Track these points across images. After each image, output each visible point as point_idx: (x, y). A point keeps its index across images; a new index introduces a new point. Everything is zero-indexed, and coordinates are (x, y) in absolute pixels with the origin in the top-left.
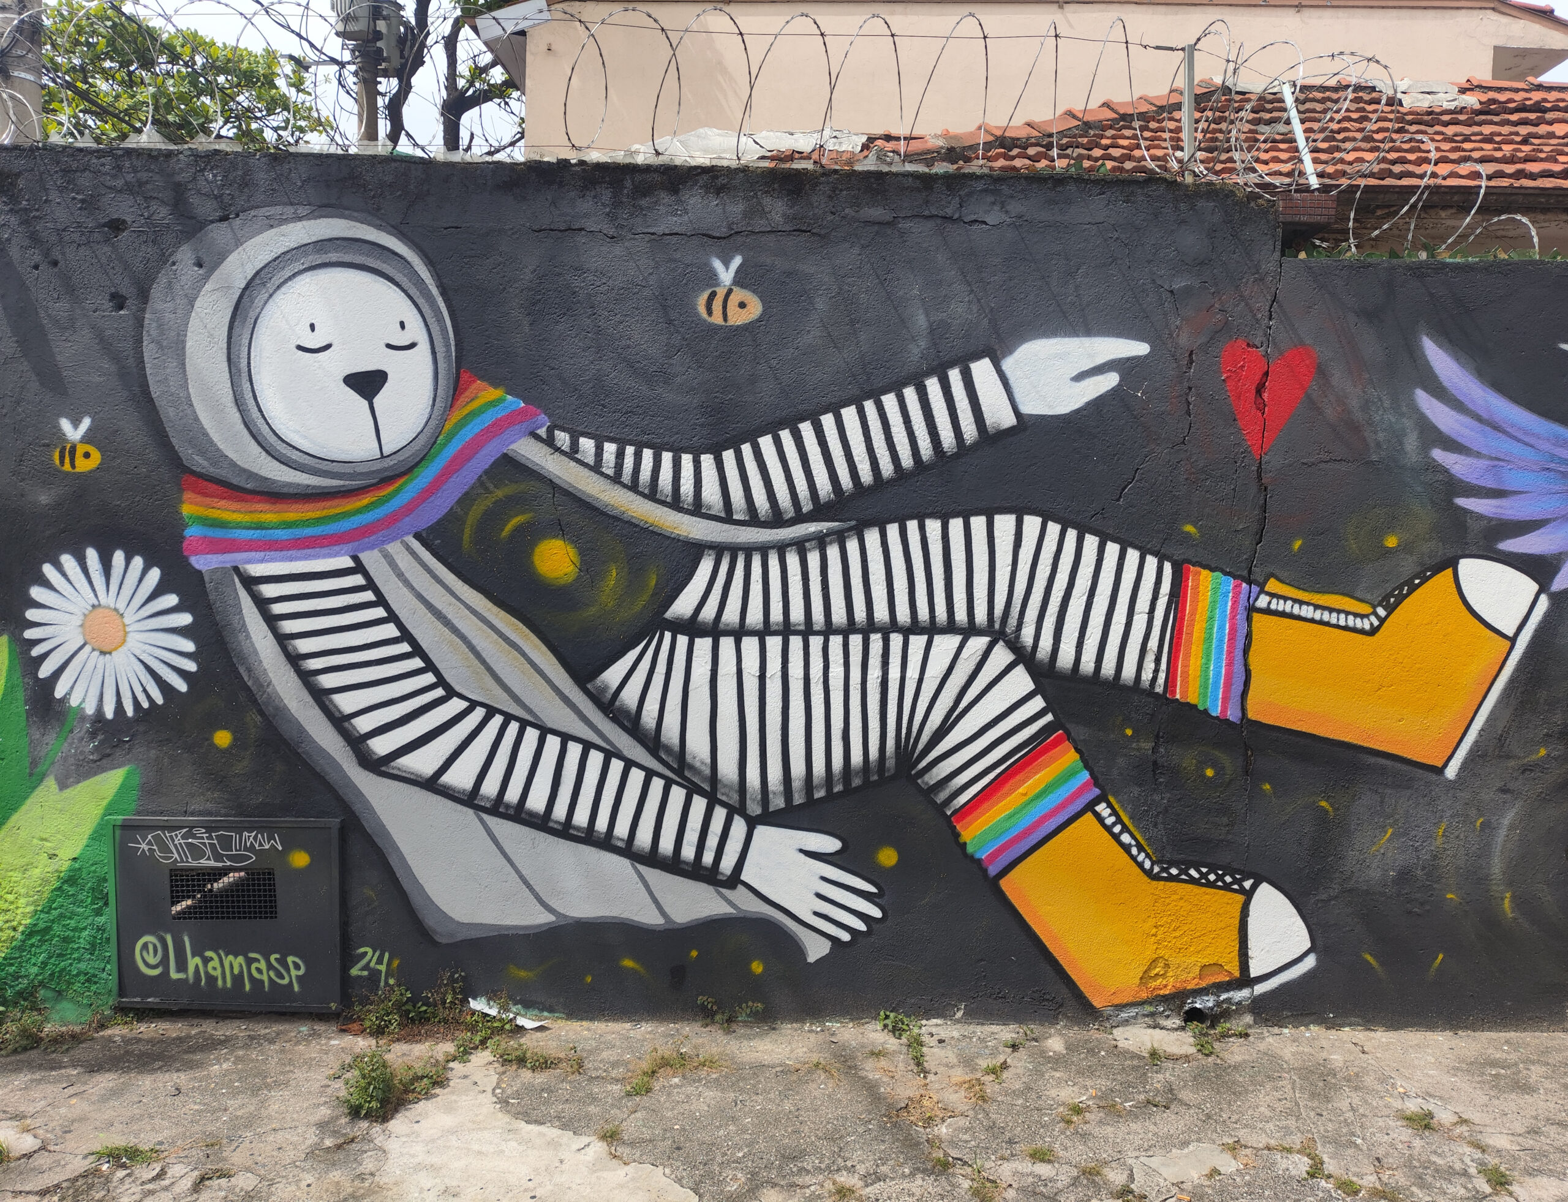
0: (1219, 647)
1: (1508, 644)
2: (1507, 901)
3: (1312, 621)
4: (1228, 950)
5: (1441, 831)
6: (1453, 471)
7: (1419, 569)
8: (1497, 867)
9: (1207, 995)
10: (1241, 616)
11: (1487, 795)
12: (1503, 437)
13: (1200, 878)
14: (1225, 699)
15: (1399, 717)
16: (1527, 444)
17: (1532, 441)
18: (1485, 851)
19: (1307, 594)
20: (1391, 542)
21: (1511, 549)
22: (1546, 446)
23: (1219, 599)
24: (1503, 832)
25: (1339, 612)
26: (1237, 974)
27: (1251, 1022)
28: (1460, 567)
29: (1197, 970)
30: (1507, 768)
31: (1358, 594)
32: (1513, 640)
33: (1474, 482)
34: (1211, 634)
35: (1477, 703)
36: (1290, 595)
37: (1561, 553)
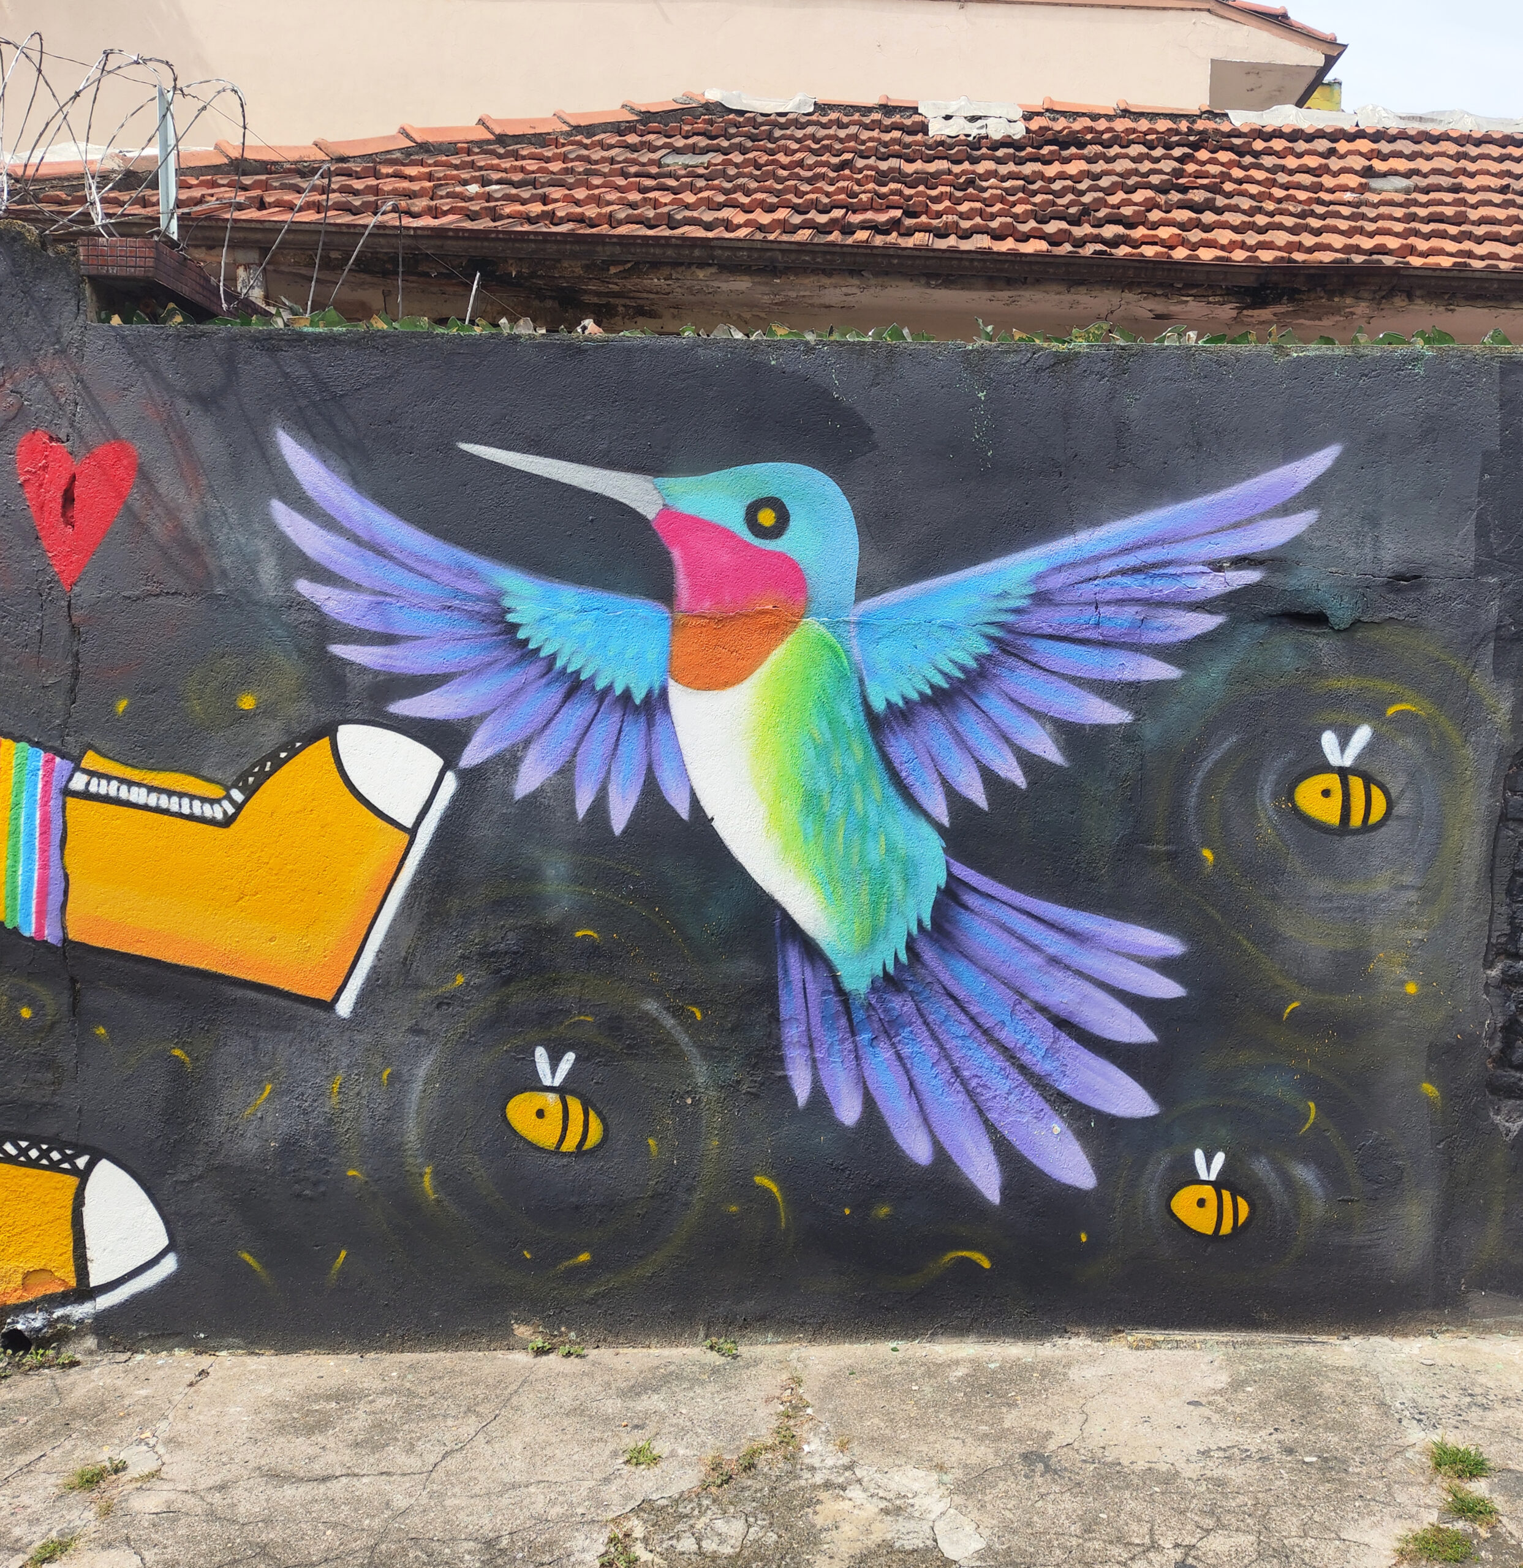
0: (29, 843)
1: (406, 837)
2: (427, 1179)
3: (146, 807)
4: (59, 1251)
5: (336, 1087)
6: (326, 609)
7: (285, 739)
8: (412, 1132)
9: (34, 1311)
10: (55, 803)
11: (393, 1038)
12: (390, 565)
13: (18, 1156)
14: (41, 913)
15: (270, 935)
16: (421, 575)
17: (428, 570)
18: (395, 1112)
19: (137, 772)
20: (247, 703)
21: (407, 713)
22: (446, 577)
23: (26, 778)
24: (418, 1087)
25: (181, 795)
26: (73, 1282)
27: (94, 1347)
28: (339, 735)
29: (20, 1277)
30: (417, 1002)
31: (205, 772)
32: (413, 832)
33: (354, 623)
34: (17, 827)
35: (372, 915)
36: (115, 773)
37: (471, 718)
